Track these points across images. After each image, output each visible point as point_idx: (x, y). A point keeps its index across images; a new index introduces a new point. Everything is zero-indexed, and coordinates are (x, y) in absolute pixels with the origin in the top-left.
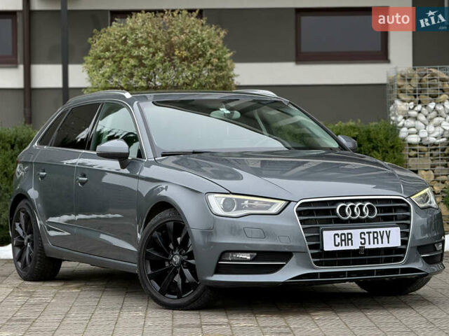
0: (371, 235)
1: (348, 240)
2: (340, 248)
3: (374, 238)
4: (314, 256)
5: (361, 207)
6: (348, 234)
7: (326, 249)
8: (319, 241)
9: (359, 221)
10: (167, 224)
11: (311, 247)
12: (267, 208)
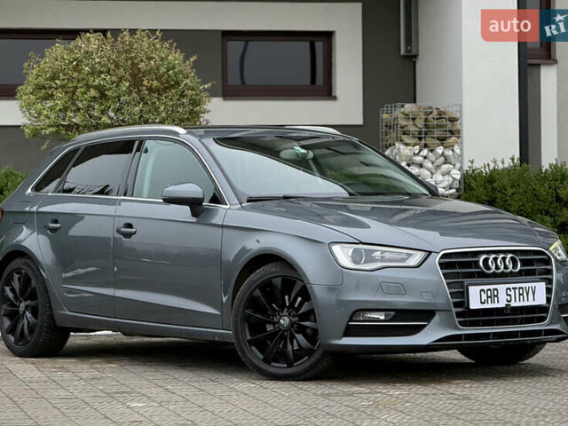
0: (517, 291)
1: (494, 296)
2: (486, 306)
3: (520, 294)
4: (459, 315)
5: (504, 259)
6: (494, 290)
7: (472, 307)
8: (463, 297)
9: (503, 275)
10: (273, 280)
11: (456, 305)
12: (403, 260)
